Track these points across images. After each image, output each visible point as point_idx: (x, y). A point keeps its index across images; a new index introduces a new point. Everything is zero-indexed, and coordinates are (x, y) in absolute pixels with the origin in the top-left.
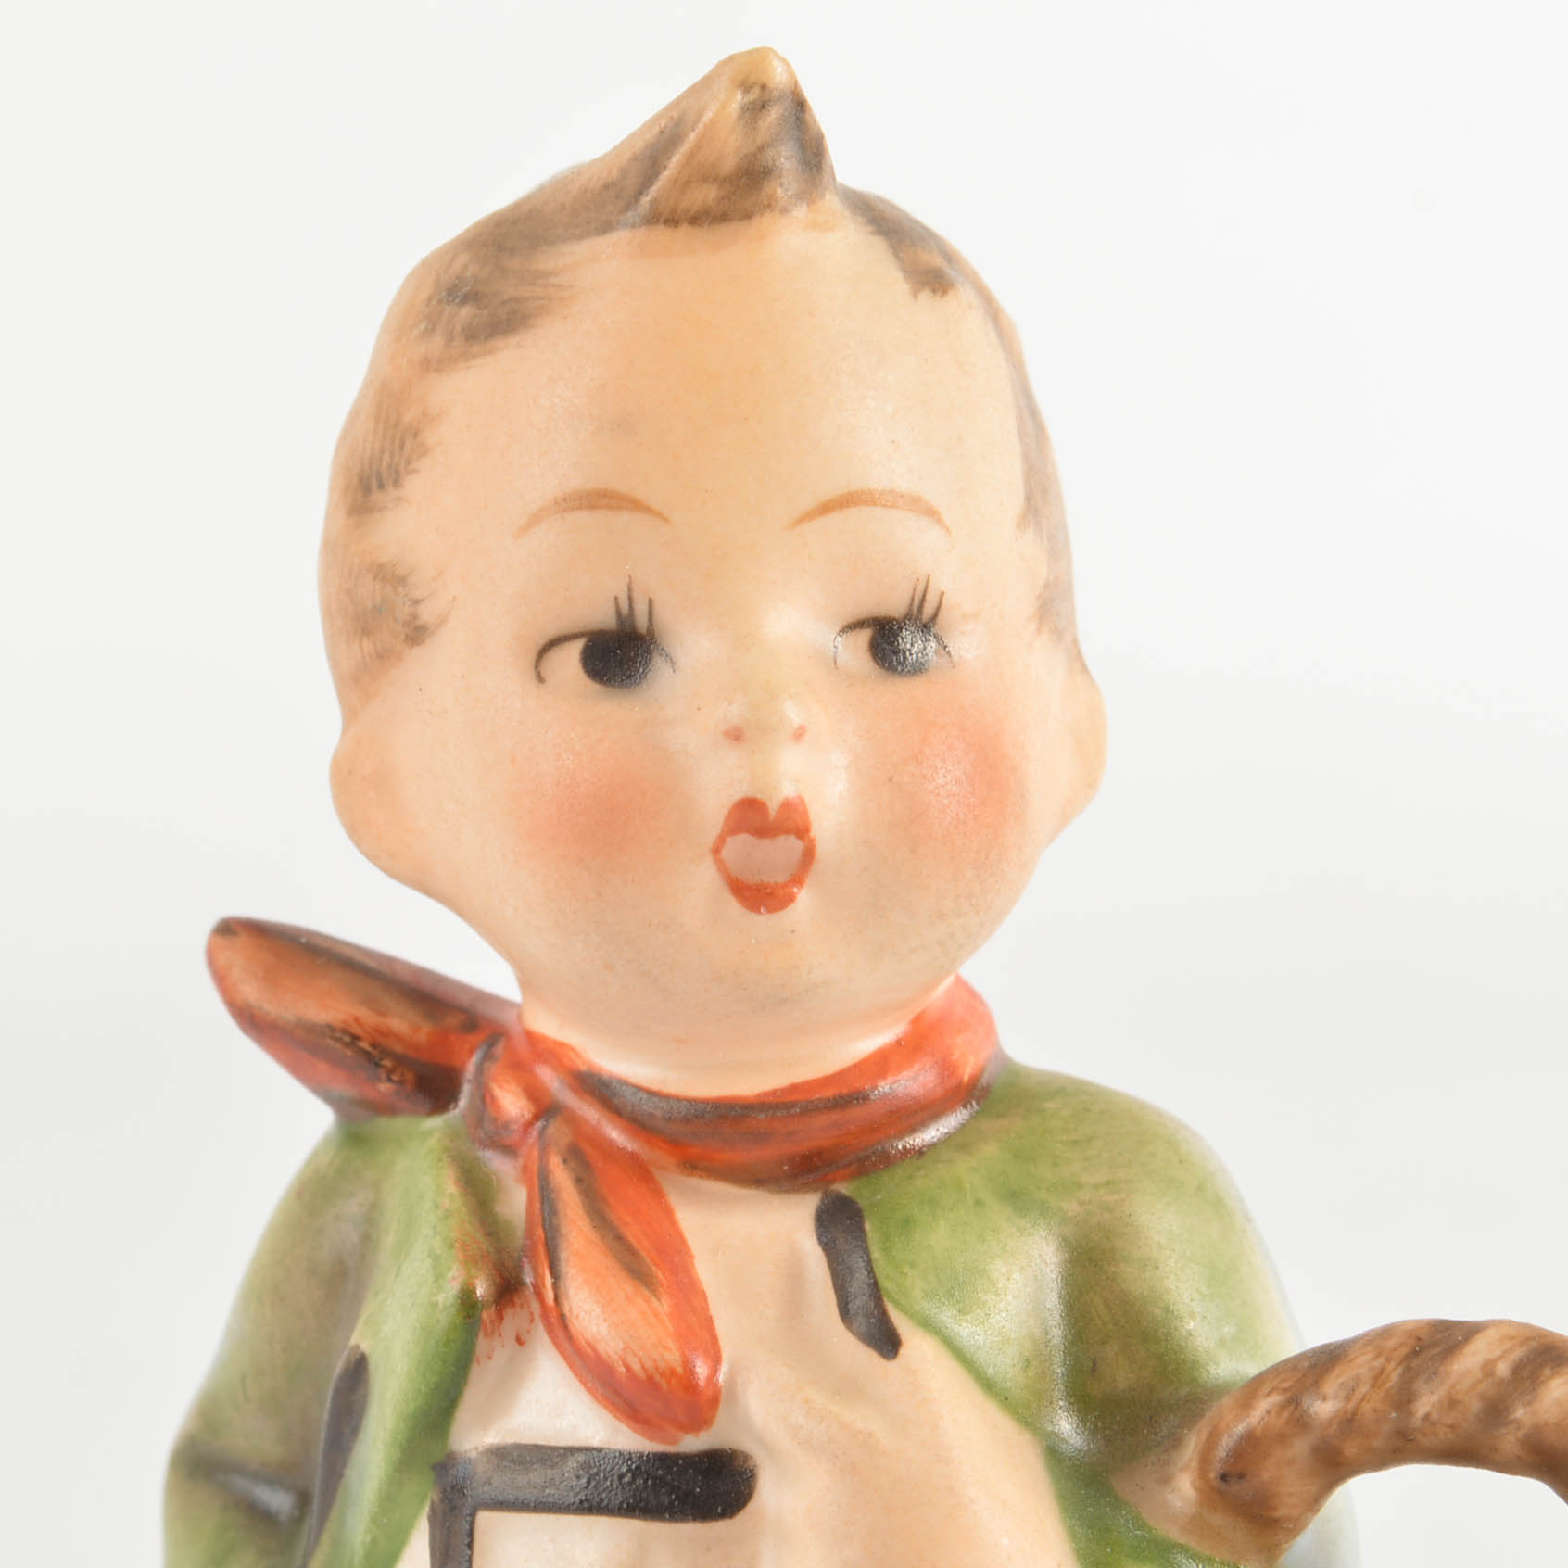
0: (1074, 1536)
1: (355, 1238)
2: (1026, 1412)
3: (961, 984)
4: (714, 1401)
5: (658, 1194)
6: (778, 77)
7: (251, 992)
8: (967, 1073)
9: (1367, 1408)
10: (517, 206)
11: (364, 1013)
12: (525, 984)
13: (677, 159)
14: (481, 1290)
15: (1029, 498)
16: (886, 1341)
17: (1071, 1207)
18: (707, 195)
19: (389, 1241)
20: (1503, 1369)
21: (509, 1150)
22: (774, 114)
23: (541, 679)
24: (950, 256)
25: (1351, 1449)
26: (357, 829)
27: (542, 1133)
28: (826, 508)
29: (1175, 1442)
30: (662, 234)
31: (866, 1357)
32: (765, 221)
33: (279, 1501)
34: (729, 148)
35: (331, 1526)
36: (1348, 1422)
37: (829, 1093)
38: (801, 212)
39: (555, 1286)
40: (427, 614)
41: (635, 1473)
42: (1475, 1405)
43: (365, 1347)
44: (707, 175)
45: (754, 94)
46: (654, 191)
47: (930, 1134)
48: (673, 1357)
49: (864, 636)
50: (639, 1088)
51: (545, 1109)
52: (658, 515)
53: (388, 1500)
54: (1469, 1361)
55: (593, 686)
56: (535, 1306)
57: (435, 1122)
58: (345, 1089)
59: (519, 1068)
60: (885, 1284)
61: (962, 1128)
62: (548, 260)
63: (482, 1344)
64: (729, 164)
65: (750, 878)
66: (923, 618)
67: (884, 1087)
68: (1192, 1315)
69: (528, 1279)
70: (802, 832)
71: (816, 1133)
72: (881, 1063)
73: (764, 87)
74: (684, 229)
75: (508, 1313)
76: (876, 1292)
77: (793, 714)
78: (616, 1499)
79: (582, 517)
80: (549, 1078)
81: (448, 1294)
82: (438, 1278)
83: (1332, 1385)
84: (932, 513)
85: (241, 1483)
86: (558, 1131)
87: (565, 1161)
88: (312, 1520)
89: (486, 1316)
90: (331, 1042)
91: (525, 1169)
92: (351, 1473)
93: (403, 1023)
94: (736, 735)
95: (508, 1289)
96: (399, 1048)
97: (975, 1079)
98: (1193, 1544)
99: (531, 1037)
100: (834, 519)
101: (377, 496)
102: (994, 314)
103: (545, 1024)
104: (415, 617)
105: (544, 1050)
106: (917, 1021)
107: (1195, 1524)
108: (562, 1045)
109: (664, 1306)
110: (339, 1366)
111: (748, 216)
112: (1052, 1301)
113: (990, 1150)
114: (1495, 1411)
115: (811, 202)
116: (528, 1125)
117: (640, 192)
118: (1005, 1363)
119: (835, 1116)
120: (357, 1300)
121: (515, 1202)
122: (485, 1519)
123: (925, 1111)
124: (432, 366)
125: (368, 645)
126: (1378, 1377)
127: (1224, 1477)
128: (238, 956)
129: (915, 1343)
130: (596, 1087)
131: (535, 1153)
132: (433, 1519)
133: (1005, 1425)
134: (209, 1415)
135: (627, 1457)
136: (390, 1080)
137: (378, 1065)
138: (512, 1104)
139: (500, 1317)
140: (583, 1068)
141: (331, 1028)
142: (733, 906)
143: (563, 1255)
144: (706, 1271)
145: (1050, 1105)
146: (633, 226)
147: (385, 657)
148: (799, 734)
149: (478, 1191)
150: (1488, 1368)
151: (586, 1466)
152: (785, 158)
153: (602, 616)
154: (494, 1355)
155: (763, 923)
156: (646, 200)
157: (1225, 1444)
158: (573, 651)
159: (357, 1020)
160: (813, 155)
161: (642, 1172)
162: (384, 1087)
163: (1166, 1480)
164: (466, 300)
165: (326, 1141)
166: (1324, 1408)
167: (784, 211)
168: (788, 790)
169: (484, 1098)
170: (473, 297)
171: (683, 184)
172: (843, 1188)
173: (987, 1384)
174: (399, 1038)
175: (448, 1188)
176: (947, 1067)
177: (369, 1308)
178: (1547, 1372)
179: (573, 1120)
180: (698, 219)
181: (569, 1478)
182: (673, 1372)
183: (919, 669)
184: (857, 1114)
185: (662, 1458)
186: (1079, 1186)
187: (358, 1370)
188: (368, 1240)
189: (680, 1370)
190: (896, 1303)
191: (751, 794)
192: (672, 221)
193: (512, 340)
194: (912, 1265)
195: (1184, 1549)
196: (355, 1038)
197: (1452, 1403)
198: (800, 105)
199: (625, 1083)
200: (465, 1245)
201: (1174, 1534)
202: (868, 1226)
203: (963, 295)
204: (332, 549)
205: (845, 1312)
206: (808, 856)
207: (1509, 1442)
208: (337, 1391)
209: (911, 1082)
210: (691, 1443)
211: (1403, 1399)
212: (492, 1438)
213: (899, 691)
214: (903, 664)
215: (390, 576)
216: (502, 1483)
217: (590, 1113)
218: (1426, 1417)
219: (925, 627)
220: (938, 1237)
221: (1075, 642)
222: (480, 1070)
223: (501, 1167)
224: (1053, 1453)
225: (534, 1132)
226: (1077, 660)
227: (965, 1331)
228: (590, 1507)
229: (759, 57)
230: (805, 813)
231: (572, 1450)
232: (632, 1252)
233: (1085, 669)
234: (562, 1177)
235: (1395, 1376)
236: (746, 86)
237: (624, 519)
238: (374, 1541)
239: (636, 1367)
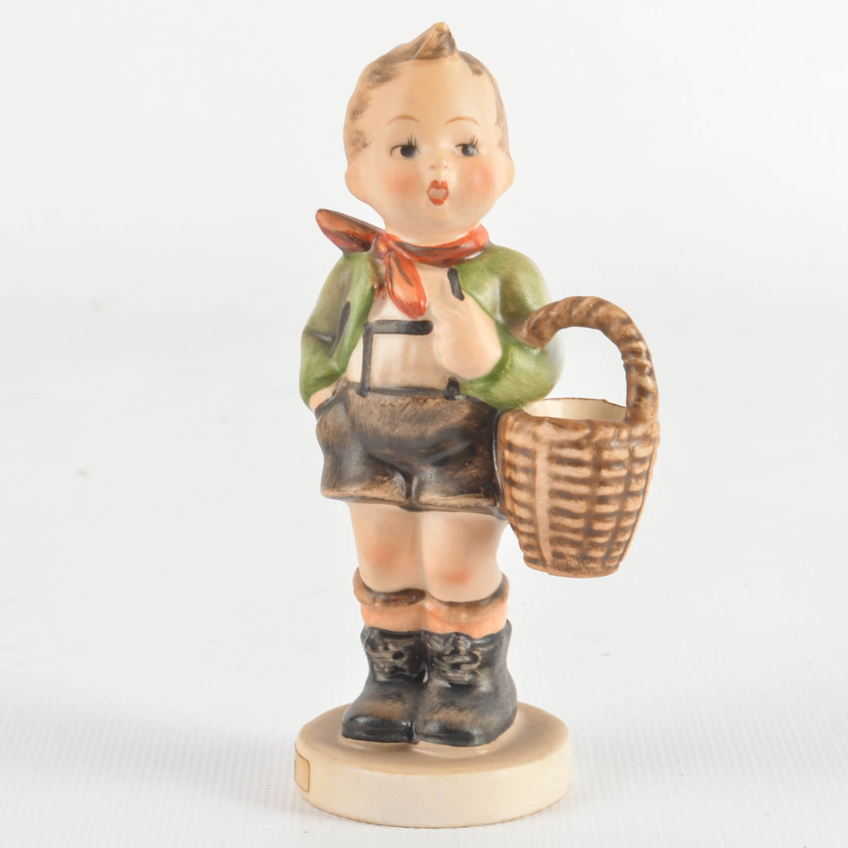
0: (500, 340)
1: (347, 279)
2: (491, 315)
3: (481, 226)
4: (425, 309)
5: (414, 267)
6: (445, 28)
7: (325, 224)
8: (481, 244)
9: (563, 313)
10: (388, 54)
11: (350, 229)
12: (386, 223)
13: (423, 46)
14: (376, 287)
15: (498, 120)
16: (461, 297)
17: (503, 272)
18: (430, 53)
19: (355, 279)
20: (591, 305)
21: (382, 259)
22: (444, 36)
23: (392, 155)
24: (482, 67)
25: (559, 322)
26: (350, 188)
27: (389, 255)
28: (453, 120)
29: (523, 322)
30: (419, 61)
31: (458, 301)
32: (442, 59)
33: (328, 339)
34: (435, 43)
35: (340, 342)
36: (558, 316)
37: (451, 246)
38: (449, 57)
39: (392, 286)
40: (367, 141)
41: (407, 325)
42: (585, 313)
43: (350, 300)
44: (430, 49)
45: (440, 32)
46: (418, 52)
47: (473, 256)
48: (416, 300)
49: (461, 148)
50: (410, 245)
51: (390, 250)
52: (416, 120)
53: (354, 333)
54: (583, 304)
55: (403, 157)
56: (387, 291)
57: (365, 253)
58: (346, 247)
59: (385, 242)
60: (462, 286)
61: (480, 256)
62: (395, 66)
63: (375, 298)
64: (434, 47)
65: (435, 198)
66: (473, 144)
67: (463, 245)
68: (528, 296)
69: (386, 285)
70: (446, 188)
71: (448, 255)
72: (462, 240)
73: (442, 31)
74: (424, 61)
75: (381, 292)
76: (460, 288)
77: (445, 163)
78: (403, 331)
79: (401, 121)
80: (391, 243)
81: (369, 287)
82: (366, 284)
83: (555, 309)
84: (476, 122)
85: (319, 336)
86: (392, 254)
87: (394, 260)
88: (335, 344)
89: (376, 292)
90: (343, 235)
91: (385, 263)
92: (346, 329)
93: (359, 231)
94: (433, 167)
95: (381, 287)
96: (358, 237)
97: (483, 246)
98: (526, 343)
99: (388, 235)
100: (455, 123)
101: (357, 116)
102: (492, 79)
103: (391, 232)
104: (365, 142)
105: (390, 237)
106: (471, 232)
107: (527, 339)
108: (394, 236)
109: (415, 289)
110: (343, 305)
111: (438, 58)
112: (498, 292)
113: (486, 260)
114: (589, 314)
115: (452, 55)
116: (387, 253)
117: (415, 52)
118: (488, 305)
119: (452, 251)
120: (348, 292)
121: (383, 269)
122: (375, 336)
123: (472, 251)
124: (370, 88)
125: (354, 148)
126: (565, 307)
127: (533, 328)
128: (322, 217)
129: (468, 298)
130: (401, 245)
131: (388, 259)
132: (364, 337)
133: (487, 317)
134: (313, 321)
135: (405, 322)
136: (356, 244)
137: (353, 240)
138: (383, 249)
139: (379, 292)
140: (399, 241)
141: (343, 232)
142: (431, 203)
143: (393, 279)
144: (424, 284)
145: (500, 252)
146: (414, 59)
147: (358, 151)
148: (446, 167)
149: (375, 267)
150: (588, 305)
151: (397, 324)
152: (447, 46)
153: (405, 142)
154: (378, 300)
155: (437, 207)
156: (417, 54)
157: (533, 322)
158: (398, 150)
159: (349, 230)
160: (452, 45)
161: (410, 263)
162: (355, 245)
163: (521, 330)
164: (377, 74)
165: (341, 259)
166: (553, 314)
167: (446, 57)
168: (443, 179)
169: (377, 248)
170: (379, 73)
171: (424, 51)
172: (454, 267)
173: (483, 308)
174: (358, 235)
175: (369, 266)
176: (477, 242)
177: (351, 292)
178: (600, 306)
179: (396, 252)
180: (428, 58)
181: (394, 327)
182: (416, 303)
183: (472, 155)
184: (457, 251)
185: (413, 322)
186: (505, 268)
187: (348, 306)
188: (350, 280)
189: (418, 302)
190: (465, 291)
191: (436, 180)
192: (422, 58)
193: (387, 83)
194: (468, 282)
195: (523, 344)
196: (349, 234)
197: (580, 312)
198: (450, 34)
199: (407, 243)
200: (372, 277)
201: (522, 341)
202: (459, 274)
203: (485, 75)
204: (346, 127)
205: (453, 292)
206: (447, 194)
207: (592, 321)
208: (343, 311)
209: (469, 245)
210: (420, 319)
211: (570, 312)
212: (377, 318)
213: (468, 160)
214: (469, 154)
215: (360, 133)
216: (379, 328)
217: (400, 250)
218: (575, 316)
219: (474, 146)
220: (474, 277)
221: (508, 152)
222: (376, 242)
223: (380, 262)
224: (497, 323)
225: (387, 254)
226: (508, 155)
227: (480, 297)
228: (398, 332)
229: (442, 23)
230: (447, 184)
231: (394, 321)
232: (409, 279)
233: (510, 158)
234: (393, 263)
235: (568, 307)
236: (438, 30)
237: (410, 121)
238: (351, 343)
239: (408, 301)
